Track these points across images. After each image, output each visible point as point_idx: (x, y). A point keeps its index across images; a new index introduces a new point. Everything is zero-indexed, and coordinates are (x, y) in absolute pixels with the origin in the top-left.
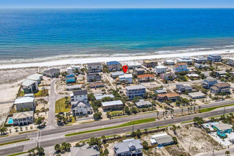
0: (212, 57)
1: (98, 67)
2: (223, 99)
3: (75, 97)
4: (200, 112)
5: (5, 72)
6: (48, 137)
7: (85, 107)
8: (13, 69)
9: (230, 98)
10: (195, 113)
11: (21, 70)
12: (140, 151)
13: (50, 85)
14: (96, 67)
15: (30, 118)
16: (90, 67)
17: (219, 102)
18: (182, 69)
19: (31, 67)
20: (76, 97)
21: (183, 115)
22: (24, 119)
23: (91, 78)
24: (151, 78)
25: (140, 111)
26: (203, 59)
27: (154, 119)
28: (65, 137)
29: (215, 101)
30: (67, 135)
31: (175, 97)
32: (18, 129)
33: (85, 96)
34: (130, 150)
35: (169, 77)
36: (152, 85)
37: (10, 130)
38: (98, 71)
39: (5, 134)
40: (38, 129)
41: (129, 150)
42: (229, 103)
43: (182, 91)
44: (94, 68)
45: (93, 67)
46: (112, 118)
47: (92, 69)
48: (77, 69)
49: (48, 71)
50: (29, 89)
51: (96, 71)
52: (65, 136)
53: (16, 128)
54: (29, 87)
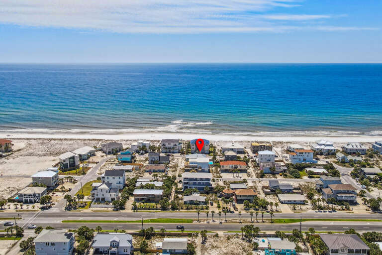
0: (378, 146)
1: (175, 145)
2: (334, 210)
3: (106, 177)
4: (272, 222)
5: (59, 142)
6: (42, 220)
7: (108, 192)
8: (71, 140)
9: (349, 210)
10: (264, 222)
11: (79, 141)
12: (127, 251)
13: (97, 163)
14: (172, 145)
15: (37, 195)
16: (164, 145)
17: (323, 213)
18: (304, 160)
19: (93, 140)
20: (108, 178)
21: (241, 223)
22: (30, 195)
23: (153, 159)
24: (239, 167)
25: (182, 208)
26: (359, 148)
27: (192, 221)
28: (61, 223)
29: (317, 211)
30: (65, 221)
31: (249, 196)
32: (18, 206)
33: (119, 178)
34: (111, 245)
35: (270, 168)
36: (237, 178)
37: (9, 205)
38: (175, 151)
39: (2, 209)
40: (40, 210)
41: (109, 246)
42: (339, 217)
43: (272, 191)
44: (170, 146)
45: (167, 145)
46: (137, 211)
47: (166, 148)
48: (144, 146)
49: (104, 146)
50: (64, 163)
51: (171, 151)
52: (63, 222)
53: (16, 205)
54: (64, 161)
